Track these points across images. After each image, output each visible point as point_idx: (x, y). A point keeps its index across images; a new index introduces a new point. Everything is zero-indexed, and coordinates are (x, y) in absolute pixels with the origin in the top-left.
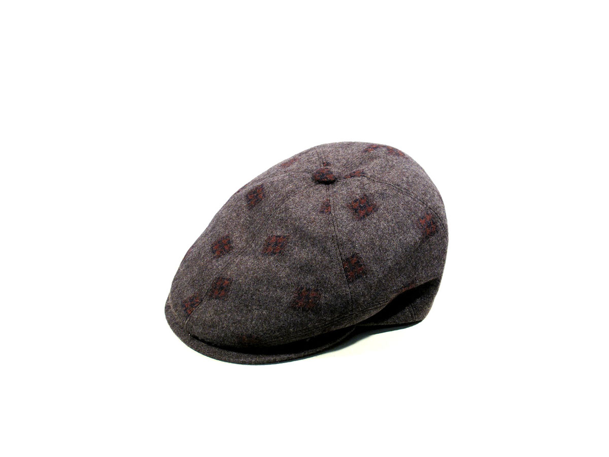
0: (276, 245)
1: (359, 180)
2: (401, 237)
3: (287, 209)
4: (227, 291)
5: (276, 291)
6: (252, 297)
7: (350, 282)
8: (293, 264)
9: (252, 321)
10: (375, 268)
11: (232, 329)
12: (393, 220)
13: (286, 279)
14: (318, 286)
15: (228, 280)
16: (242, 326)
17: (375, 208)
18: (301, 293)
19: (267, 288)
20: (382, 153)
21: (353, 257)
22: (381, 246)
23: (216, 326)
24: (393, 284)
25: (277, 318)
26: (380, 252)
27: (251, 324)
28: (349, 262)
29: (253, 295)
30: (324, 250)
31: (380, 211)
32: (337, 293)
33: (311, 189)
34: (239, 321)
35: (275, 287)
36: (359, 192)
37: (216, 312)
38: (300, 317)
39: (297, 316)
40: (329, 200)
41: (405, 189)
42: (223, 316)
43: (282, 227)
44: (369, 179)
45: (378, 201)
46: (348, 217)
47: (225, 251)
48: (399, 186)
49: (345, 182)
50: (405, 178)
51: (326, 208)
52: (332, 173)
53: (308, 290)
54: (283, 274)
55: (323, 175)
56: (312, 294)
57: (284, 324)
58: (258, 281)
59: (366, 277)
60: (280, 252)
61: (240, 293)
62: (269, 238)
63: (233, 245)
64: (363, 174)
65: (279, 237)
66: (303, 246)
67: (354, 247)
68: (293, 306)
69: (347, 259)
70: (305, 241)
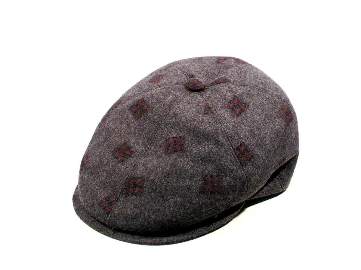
0: (175, 144)
1: (226, 86)
2: (271, 126)
3: (175, 115)
4: (141, 187)
5: (185, 181)
6: (165, 189)
7: (244, 166)
8: (194, 157)
9: (170, 208)
10: (259, 152)
11: (153, 217)
12: (262, 114)
13: (192, 170)
14: (218, 172)
15: (140, 178)
16: (162, 214)
17: (246, 106)
18: (207, 180)
19: (177, 180)
20: (232, 62)
21: (241, 145)
22: (259, 134)
23: (139, 217)
24: (271, 163)
25: (191, 202)
26: (260, 139)
27: (170, 210)
28: (240, 150)
29: (166, 187)
30: (218, 143)
31: (251, 108)
32: (236, 175)
33: (189, 97)
34: (159, 210)
35: (183, 178)
36: (230, 95)
37: (136, 206)
38: (210, 199)
39: (207, 198)
40: (208, 104)
41: (262, 88)
42: (143, 208)
43: (176, 130)
44: (233, 84)
45: (247, 100)
46: (228, 115)
47: (127, 155)
48: (257, 86)
49: (213, 88)
50: (258, 80)
51: (208, 110)
52: (201, 82)
53: (212, 176)
54: (188, 167)
55: (195, 84)
56: (216, 179)
57: (197, 207)
58: (167, 175)
59: (254, 160)
60: (181, 150)
61: (154, 187)
62: (167, 140)
63: (133, 150)
64: (226, 81)
65: (176, 137)
66: (199, 143)
67: (240, 138)
68: (202, 191)
69: (237, 148)
70: (199, 139)
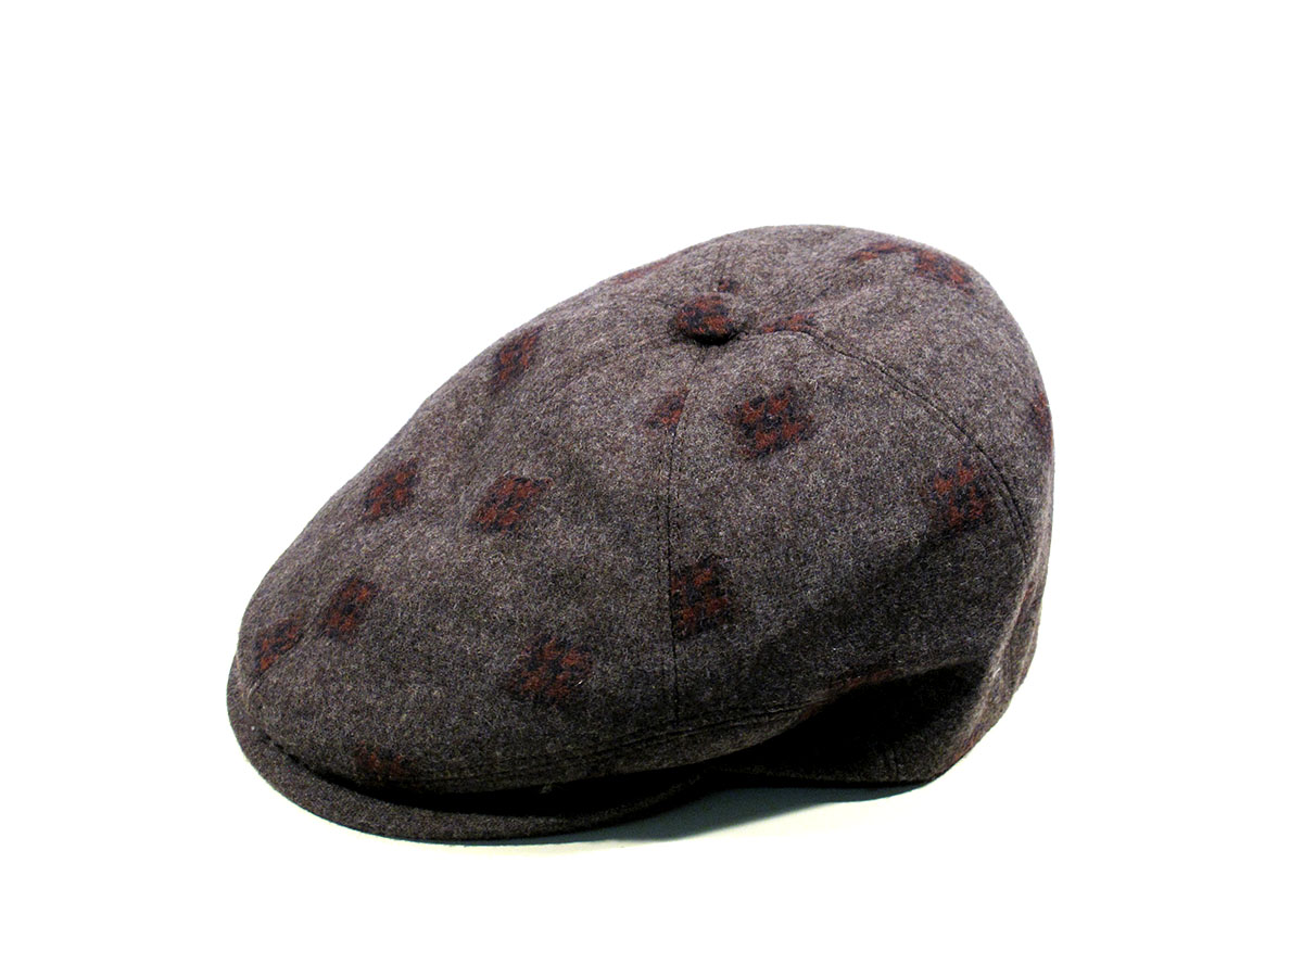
0: (508, 504)
1: (787, 342)
2: (862, 525)
3: (565, 405)
4: (358, 618)
5: (478, 635)
6: (413, 644)
7: (681, 638)
8: (539, 564)
9: (400, 713)
10: (762, 605)
11: (347, 728)
12: (848, 472)
13: (509, 606)
14: (589, 636)
15: (370, 587)
16: (375, 723)
17: (806, 430)
18: (544, 650)
19: (457, 626)
20: (894, 266)
21: (703, 564)
22: (792, 543)
23: (313, 714)
25: (466, 714)
26: (788, 560)
27: (397, 720)
28: (690, 580)
29: (418, 638)
30: (627, 535)
31: (819, 441)
32: (639, 664)
33: (656, 354)
34: (370, 709)
35: (477, 624)
36: (775, 377)
37: (320, 675)
38: (526, 721)
39: (519, 714)
40: (687, 392)
41: (915, 382)
42: (334, 687)
43: (541, 455)
44: (819, 341)
45: (822, 410)
46: (717, 448)
47: (393, 503)
48: (899, 369)
49: (754, 343)
50: (928, 351)
51: (672, 408)
52: (724, 312)
53: (562, 645)
54: (504, 590)
55: (698, 316)
56: (571, 659)
57: (479, 735)
58: (438, 601)
59: (730, 630)
60: (513, 526)
61: (388, 630)
62: (500, 482)
64: (808, 325)
65: (524, 481)
66: (577, 517)
67: (713, 536)
68: (511, 687)
69: (686, 570)
70: (584, 504)
